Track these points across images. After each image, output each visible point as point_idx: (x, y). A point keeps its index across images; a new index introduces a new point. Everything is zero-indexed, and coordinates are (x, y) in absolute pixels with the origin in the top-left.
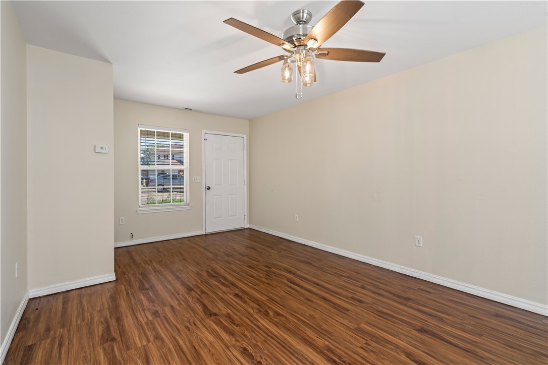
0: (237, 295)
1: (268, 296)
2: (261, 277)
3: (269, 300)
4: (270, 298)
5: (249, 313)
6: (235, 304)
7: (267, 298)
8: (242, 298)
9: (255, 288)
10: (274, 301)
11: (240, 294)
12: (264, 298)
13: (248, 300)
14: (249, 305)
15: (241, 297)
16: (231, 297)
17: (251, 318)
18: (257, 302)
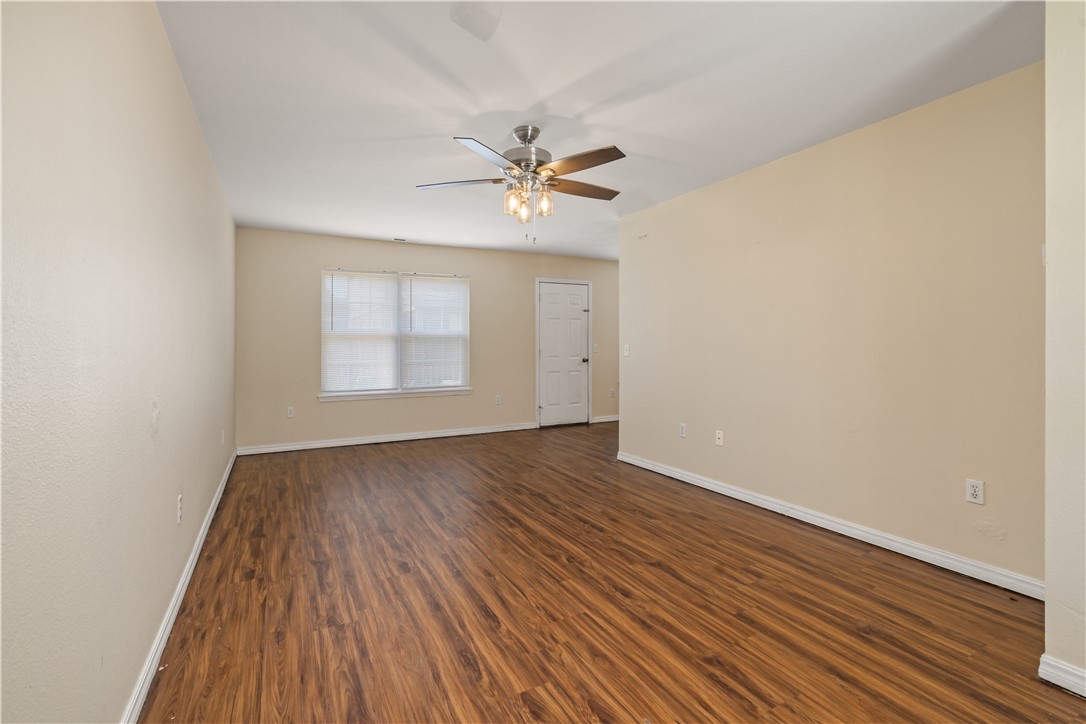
0: (627, 594)
1: (563, 586)
2: (567, 646)
3: (561, 577)
4: (558, 582)
5: (598, 561)
6: (623, 577)
7: (564, 583)
8: (614, 587)
9: (589, 608)
10: (553, 577)
11: (619, 595)
12: (571, 583)
13: (603, 582)
14: (599, 574)
15: (617, 588)
16: (636, 592)
17: (594, 555)
18: (585, 577)
